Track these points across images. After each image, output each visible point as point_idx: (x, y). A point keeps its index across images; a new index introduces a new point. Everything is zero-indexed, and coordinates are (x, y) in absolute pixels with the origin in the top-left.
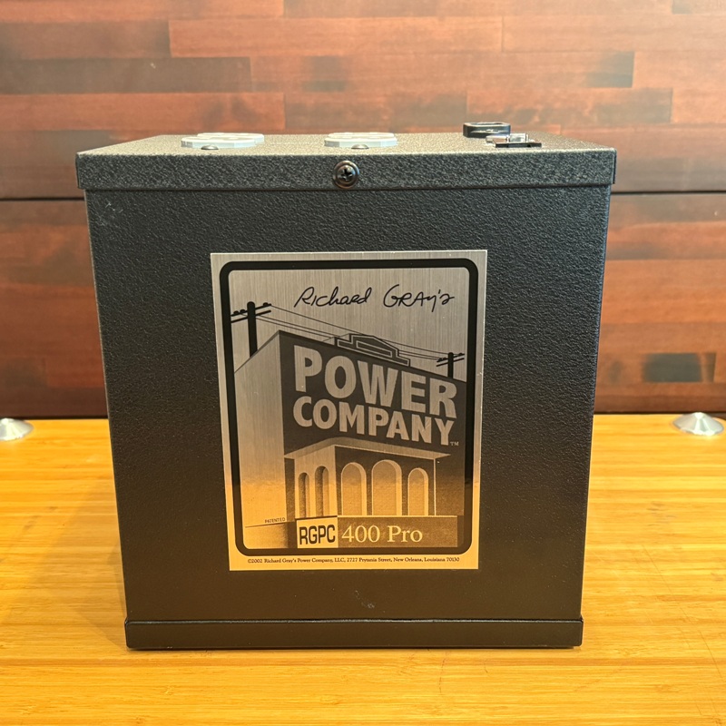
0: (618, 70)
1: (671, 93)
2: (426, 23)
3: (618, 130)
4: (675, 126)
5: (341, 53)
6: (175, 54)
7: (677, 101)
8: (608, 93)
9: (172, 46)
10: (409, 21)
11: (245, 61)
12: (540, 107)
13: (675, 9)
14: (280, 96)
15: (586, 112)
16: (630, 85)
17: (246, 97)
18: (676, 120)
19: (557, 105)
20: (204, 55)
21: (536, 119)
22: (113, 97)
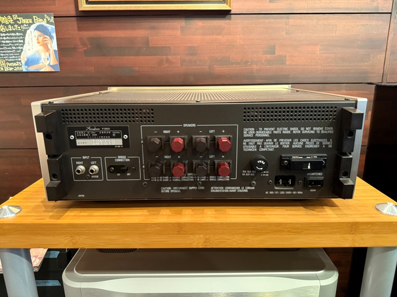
0: (272, 50)
1: (286, 56)
2: (219, 37)
3: (272, 66)
4: (287, 65)
5: (196, 45)
6: (150, 46)
7: (287, 58)
8: (269, 56)
9: (150, 43)
10: (214, 36)
11: (170, 47)
12: (250, 60)
13: (286, 33)
14: (179, 57)
15: (263, 62)
16: (275, 54)
17: (169, 57)
18: (287, 64)
19: (255, 60)
20: (159, 46)
21: (249, 63)
22: (134, 57)
